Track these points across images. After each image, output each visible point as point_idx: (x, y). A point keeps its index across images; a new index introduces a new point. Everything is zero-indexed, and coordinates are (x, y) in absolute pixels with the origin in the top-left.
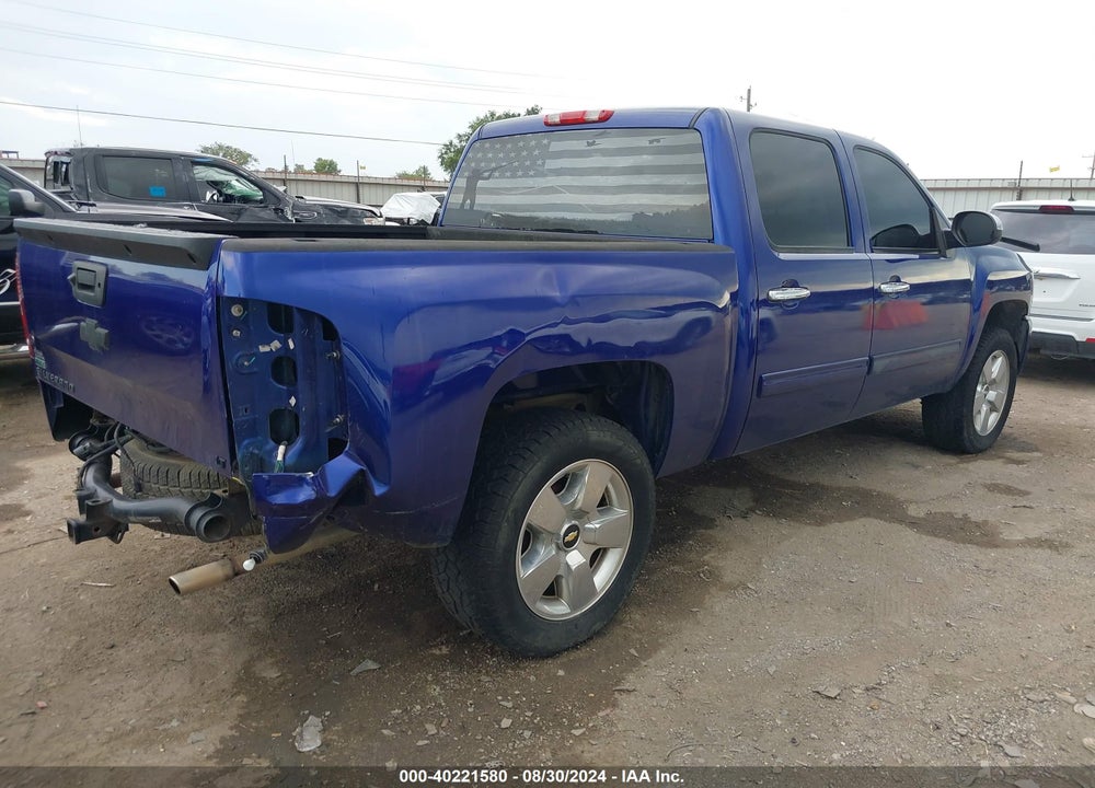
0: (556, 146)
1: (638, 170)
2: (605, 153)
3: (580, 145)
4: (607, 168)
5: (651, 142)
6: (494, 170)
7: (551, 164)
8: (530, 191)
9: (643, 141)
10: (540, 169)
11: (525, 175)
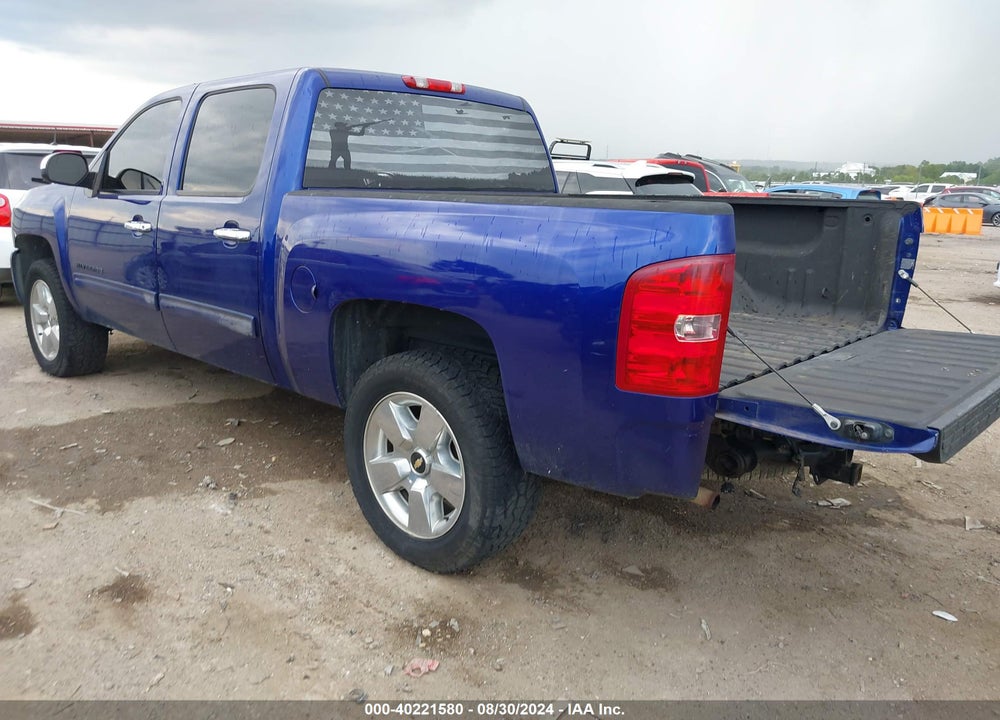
0: (428, 109)
1: (503, 139)
2: (474, 122)
3: (451, 112)
4: (481, 135)
5: (505, 118)
6: (365, 126)
7: (430, 126)
8: (417, 151)
9: (498, 116)
10: (419, 129)
11: (406, 135)
